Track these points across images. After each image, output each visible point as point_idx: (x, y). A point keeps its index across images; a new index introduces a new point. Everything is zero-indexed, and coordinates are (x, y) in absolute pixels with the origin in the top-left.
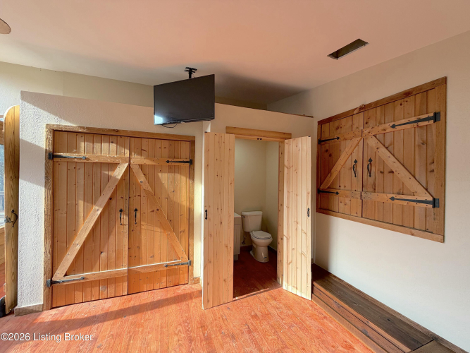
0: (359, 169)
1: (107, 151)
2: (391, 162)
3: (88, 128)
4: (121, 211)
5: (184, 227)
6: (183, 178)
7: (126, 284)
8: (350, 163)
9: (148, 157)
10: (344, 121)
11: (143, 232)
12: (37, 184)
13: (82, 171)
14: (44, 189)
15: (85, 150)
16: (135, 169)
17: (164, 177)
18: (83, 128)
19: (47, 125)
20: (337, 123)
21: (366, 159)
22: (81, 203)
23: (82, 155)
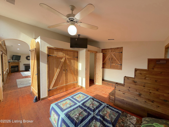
0: (110, 60)
1: (60, 54)
2: (115, 59)
3: (57, 48)
4: (64, 70)
5: (76, 73)
6: (76, 61)
7: (65, 89)
8: (108, 58)
9: (69, 56)
10: (107, 50)
11: (68, 75)
12: (45, 63)
13: (55, 60)
14: (47, 65)
15: (56, 54)
16: (67, 59)
17: (72, 61)
18: (56, 48)
19: (47, 47)
20: (106, 50)
21: (111, 58)
22: (55, 68)
23: (55, 55)
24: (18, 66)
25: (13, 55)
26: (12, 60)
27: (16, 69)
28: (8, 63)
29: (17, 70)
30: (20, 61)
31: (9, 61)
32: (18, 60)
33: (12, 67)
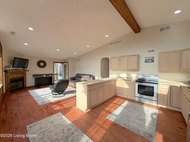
24: (23, 78)
25: (15, 58)
26: (11, 66)
27: (20, 84)
28: (4, 73)
29: (22, 86)
30: (28, 69)
31: (7, 69)
32: (24, 68)
33: (12, 81)
